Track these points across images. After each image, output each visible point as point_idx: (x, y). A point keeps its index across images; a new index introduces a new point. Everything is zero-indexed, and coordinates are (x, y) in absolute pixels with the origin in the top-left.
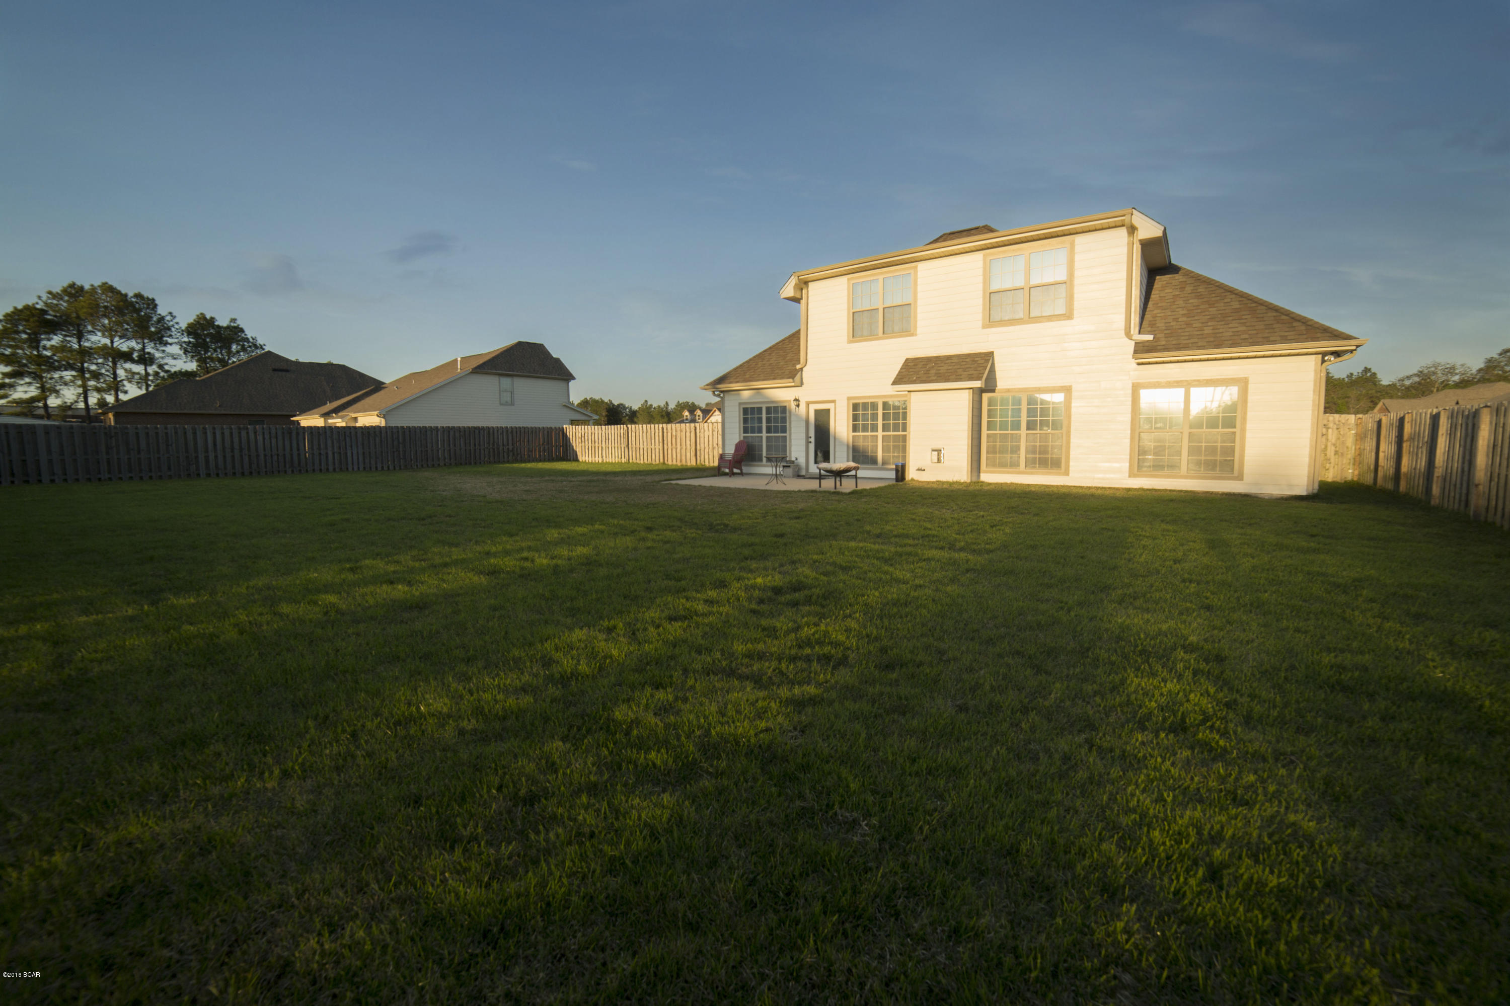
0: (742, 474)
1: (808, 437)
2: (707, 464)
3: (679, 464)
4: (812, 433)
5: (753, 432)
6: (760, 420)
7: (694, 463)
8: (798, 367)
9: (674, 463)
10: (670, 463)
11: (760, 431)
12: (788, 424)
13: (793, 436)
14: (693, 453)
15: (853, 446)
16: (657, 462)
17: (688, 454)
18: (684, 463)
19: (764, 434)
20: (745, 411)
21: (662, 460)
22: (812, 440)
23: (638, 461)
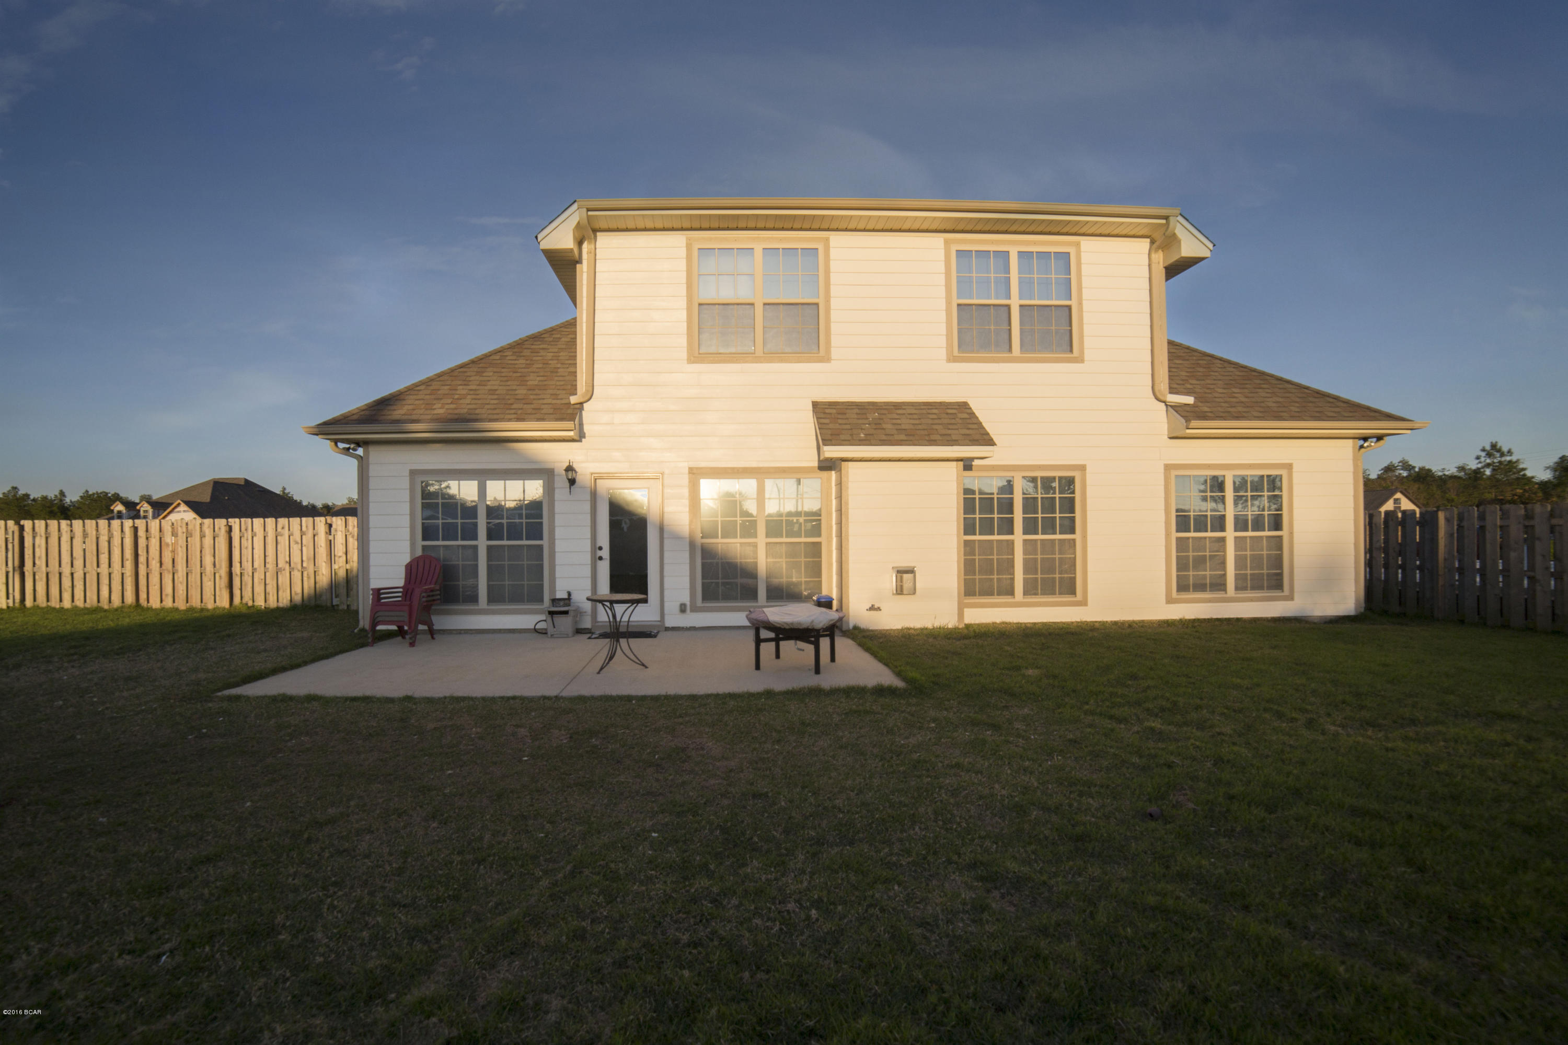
0: (432, 633)
1: (596, 548)
2: (260, 602)
3: (181, 605)
4: (604, 539)
6: (470, 510)
7: (223, 602)
8: (573, 400)
9: (168, 603)
10: (155, 603)
12: (545, 521)
13: (559, 546)
14: (222, 582)
16: (116, 602)
17: (208, 585)
18: (195, 602)
19: (482, 542)
20: (426, 489)
21: (130, 598)
22: (605, 553)
23: (54, 603)
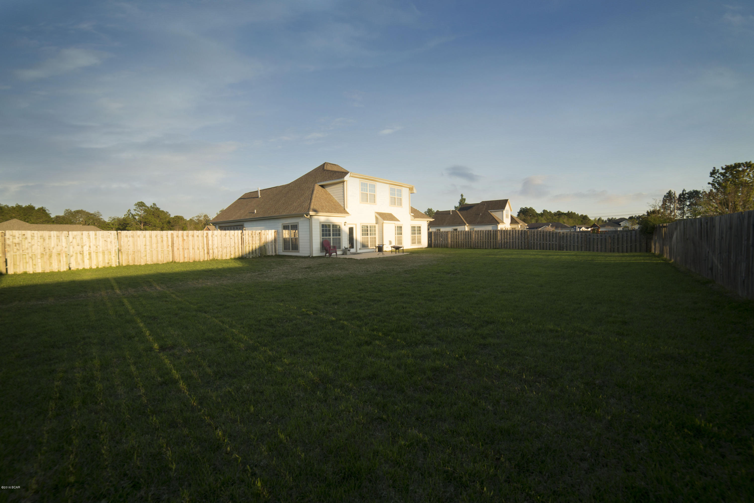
1: (347, 238)
5: (326, 236)
6: (329, 231)
11: (330, 236)
13: (343, 238)
15: (362, 243)
19: (331, 237)
20: (323, 226)
